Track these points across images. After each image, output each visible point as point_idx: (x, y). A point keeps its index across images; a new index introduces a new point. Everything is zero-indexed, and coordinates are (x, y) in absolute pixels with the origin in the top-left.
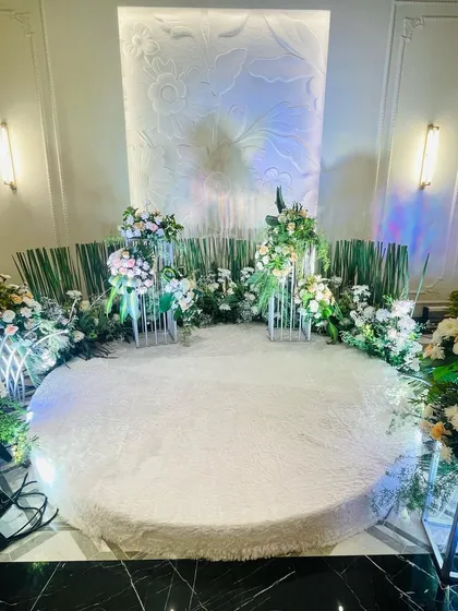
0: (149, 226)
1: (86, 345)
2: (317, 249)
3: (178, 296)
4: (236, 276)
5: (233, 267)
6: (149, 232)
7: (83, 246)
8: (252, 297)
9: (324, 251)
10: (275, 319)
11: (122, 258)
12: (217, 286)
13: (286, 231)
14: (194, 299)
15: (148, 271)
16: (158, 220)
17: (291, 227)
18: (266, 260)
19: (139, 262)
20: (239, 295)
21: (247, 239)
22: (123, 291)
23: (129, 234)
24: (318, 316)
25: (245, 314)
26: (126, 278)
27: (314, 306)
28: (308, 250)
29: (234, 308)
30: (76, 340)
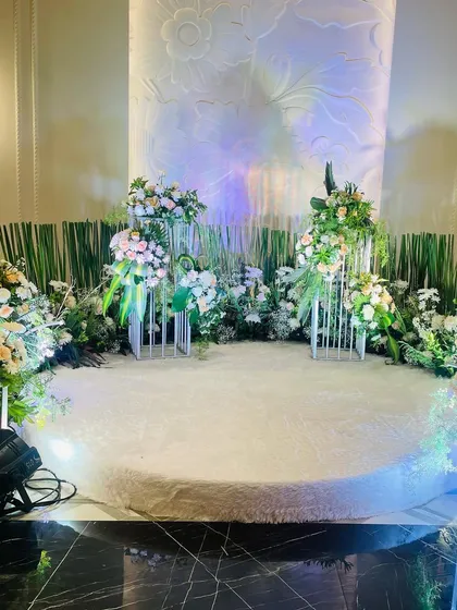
0: (165, 202)
1: (75, 350)
2: (373, 241)
3: (197, 292)
4: (269, 277)
5: (266, 267)
6: (164, 209)
7: (71, 224)
8: (290, 306)
9: (382, 244)
10: (320, 336)
11: (130, 239)
12: (242, 290)
13: (335, 217)
14: (215, 300)
15: (161, 258)
16: (176, 196)
17: (342, 212)
18: (309, 251)
19: (152, 245)
20: (273, 303)
21: (286, 230)
22: (129, 281)
23: (139, 211)
24: (373, 326)
25: (280, 327)
26: (134, 263)
27: (368, 313)
28: (362, 242)
29: (265, 320)
30: (62, 342)
